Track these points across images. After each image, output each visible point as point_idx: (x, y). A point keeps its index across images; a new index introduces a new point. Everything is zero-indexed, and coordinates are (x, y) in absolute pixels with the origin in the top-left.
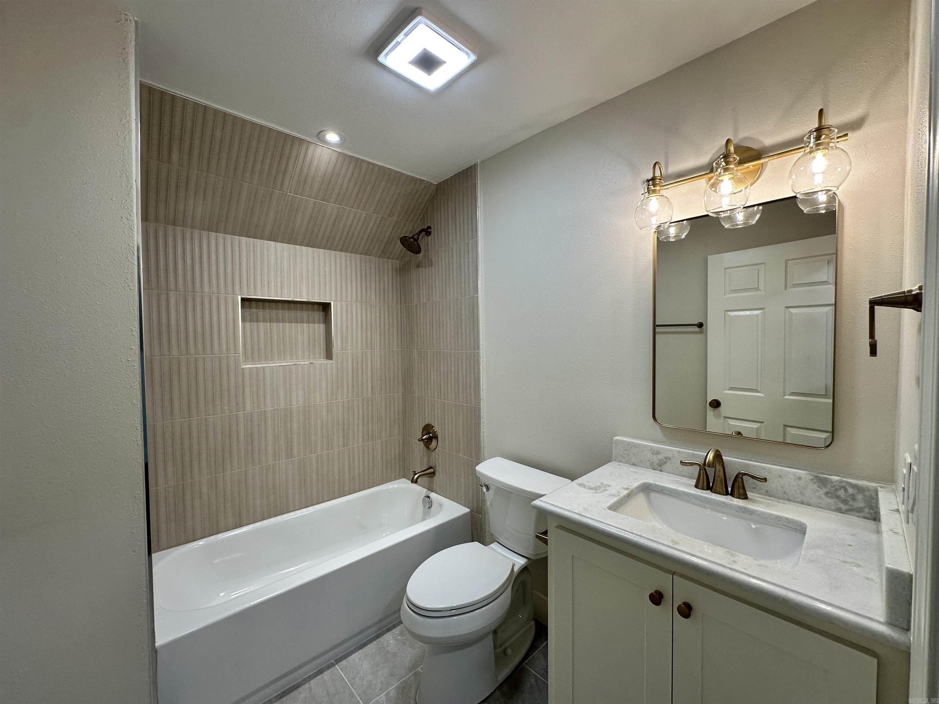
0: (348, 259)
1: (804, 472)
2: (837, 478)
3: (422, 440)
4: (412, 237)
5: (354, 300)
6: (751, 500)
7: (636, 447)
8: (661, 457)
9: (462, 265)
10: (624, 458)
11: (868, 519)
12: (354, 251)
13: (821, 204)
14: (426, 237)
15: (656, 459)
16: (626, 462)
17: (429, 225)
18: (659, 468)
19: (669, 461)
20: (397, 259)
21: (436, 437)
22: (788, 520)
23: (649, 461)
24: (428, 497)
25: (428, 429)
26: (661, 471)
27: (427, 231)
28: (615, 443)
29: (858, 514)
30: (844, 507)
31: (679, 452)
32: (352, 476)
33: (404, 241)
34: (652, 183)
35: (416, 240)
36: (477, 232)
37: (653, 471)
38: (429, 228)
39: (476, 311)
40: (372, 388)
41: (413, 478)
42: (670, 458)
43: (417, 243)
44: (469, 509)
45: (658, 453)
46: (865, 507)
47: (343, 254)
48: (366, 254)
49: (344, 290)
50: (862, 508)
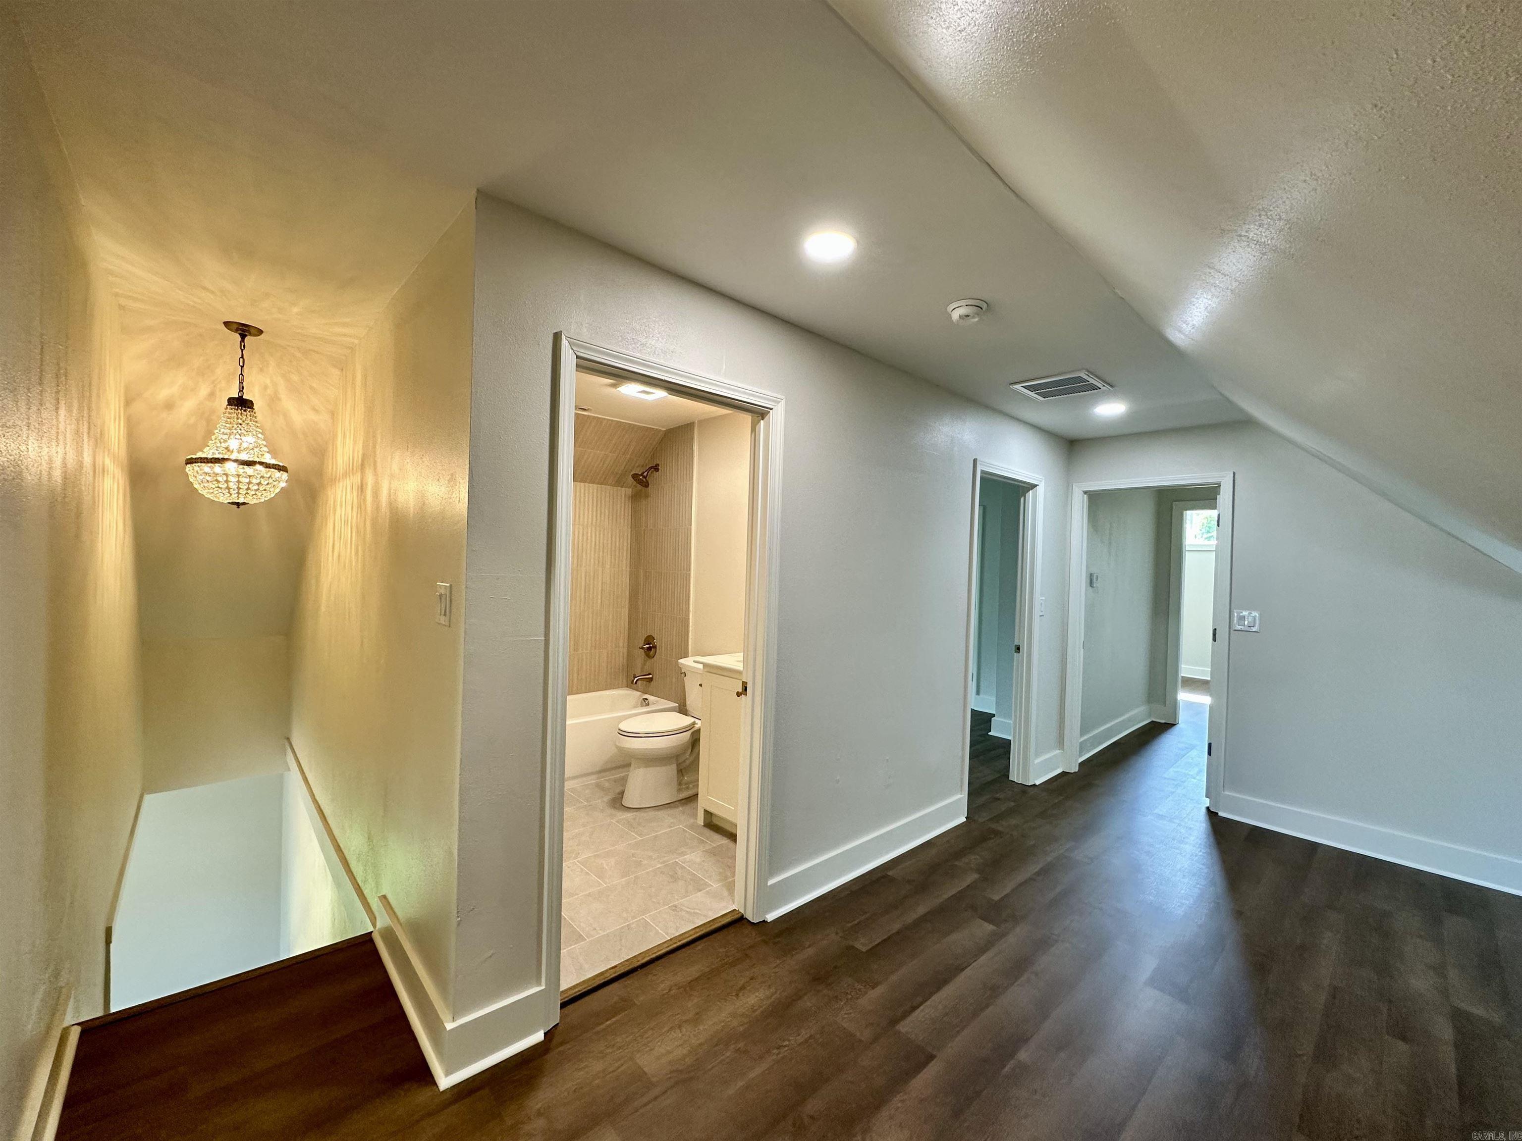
0: (587, 489)
3: (642, 648)
4: (642, 475)
5: (590, 523)
12: (592, 482)
14: (655, 472)
17: (658, 463)
20: (629, 488)
21: (655, 647)
24: (646, 699)
25: (649, 640)
27: (656, 468)
33: (635, 476)
35: (645, 477)
36: (692, 477)
38: (657, 465)
39: (689, 540)
43: (646, 480)
44: (678, 703)
47: (582, 484)
48: (601, 484)
49: (582, 516)
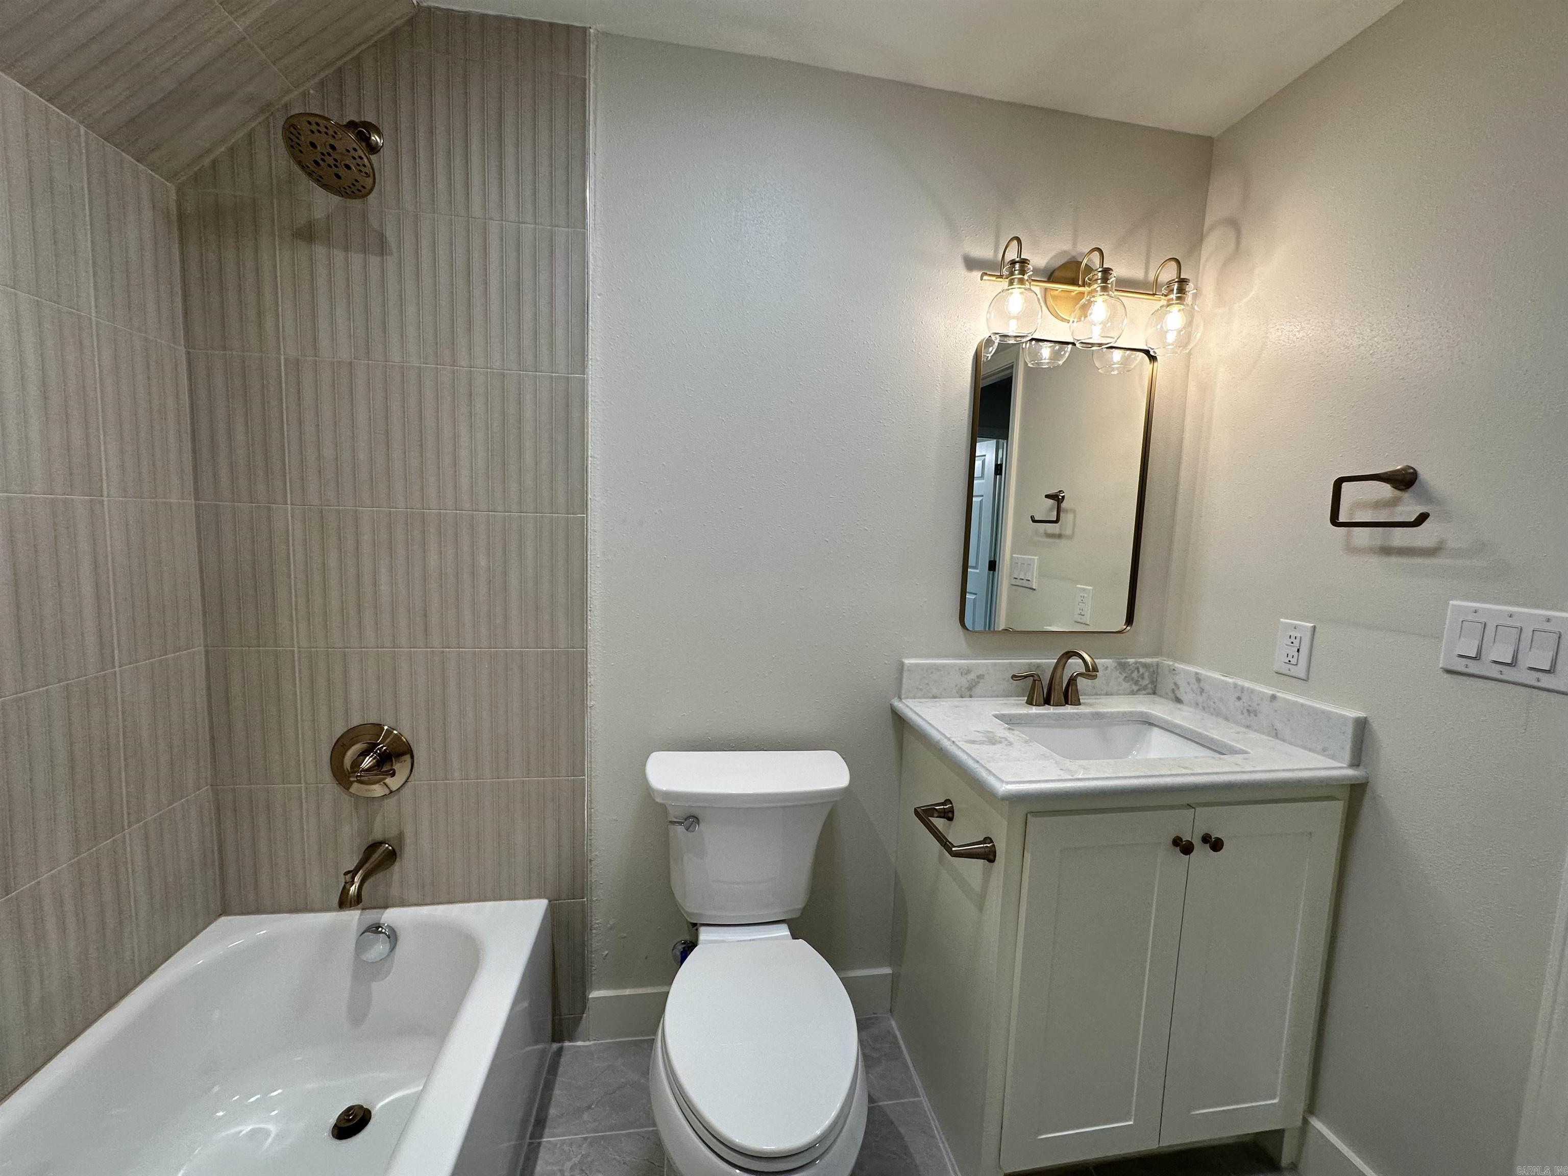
1: (1110, 660)
2: (1133, 660)
6: (1084, 704)
7: (938, 670)
8: (972, 676)
9: (527, 283)
10: (921, 690)
11: (1150, 694)
13: (1115, 364)
15: (964, 682)
16: (923, 697)
18: (968, 693)
19: (982, 681)
21: (407, 754)
22: (1124, 714)
23: (956, 686)
24: (375, 928)
26: (971, 696)
28: (909, 670)
29: (1144, 692)
30: (1135, 688)
31: (995, 664)
32: (35, 1000)
34: (1020, 267)
37: (961, 699)
39: (575, 414)
40: (101, 645)
41: (345, 891)
42: (984, 675)
44: (539, 897)
45: (969, 671)
46: (1149, 684)
50: (1146, 686)
